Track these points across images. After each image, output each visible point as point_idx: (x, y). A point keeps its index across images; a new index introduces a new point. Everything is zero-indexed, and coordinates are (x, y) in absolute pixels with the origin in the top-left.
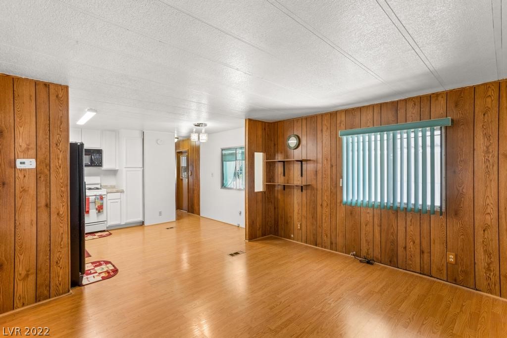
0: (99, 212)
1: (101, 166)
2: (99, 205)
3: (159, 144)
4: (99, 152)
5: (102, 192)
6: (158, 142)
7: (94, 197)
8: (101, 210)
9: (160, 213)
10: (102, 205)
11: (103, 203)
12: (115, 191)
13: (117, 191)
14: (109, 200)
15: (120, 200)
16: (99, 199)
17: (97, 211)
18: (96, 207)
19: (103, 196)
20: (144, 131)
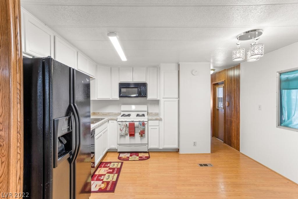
0: (142, 136)
1: (146, 97)
2: (142, 130)
3: (194, 75)
4: (144, 85)
6: (193, 73)
7: (138, 123)
9: (195, 144)
10: (144, 131)
11: (144, 129)
12: (155, 119)
13: (156, 119)
14: (150, 126)
15: (158, 127)
16: (142, 125)
17: (140, 135)
18: (140, 131)
19: (145, 123)
20: (180, 63)
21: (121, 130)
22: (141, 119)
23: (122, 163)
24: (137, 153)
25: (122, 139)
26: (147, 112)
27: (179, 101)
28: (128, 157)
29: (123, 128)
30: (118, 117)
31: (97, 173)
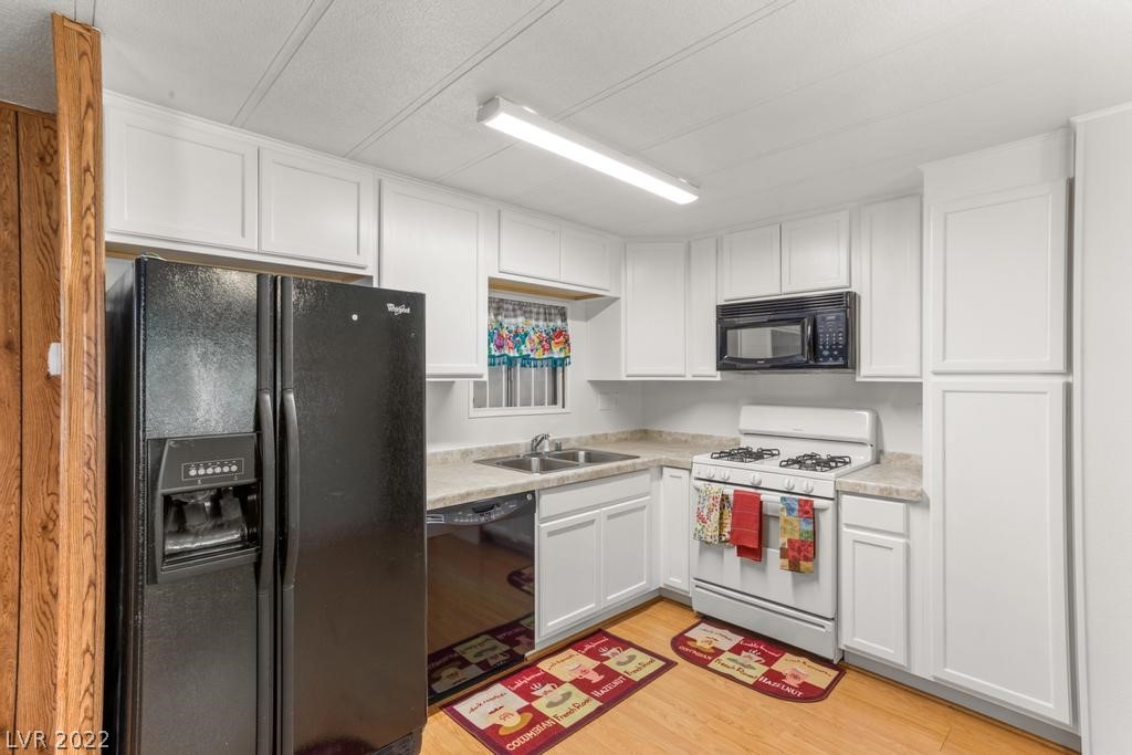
0: (794, 567)
2: (796, 537)
4: (845, 303)
5: (820, 484)
7: (777, 497)
8: (804, 565)
10: (814, 544)
11: (814, 535)
12: (876, 493)
13: (885, 494)
14: (848, 526)
15: (902, 540)
16: (796, 513)
17: (786, 562)
18: (783, 540)
19: (818, 503)
20: (1078, 120)
21: (701, 518)
22: (803, 481)
23: (669, 664)
24: (772, 647)
25: (710, 557)
26: (868, 450)
27: (1068, 389)
28: (718, 652)
29: (710, 511)
30: (696, 458)
31: (544, 666)
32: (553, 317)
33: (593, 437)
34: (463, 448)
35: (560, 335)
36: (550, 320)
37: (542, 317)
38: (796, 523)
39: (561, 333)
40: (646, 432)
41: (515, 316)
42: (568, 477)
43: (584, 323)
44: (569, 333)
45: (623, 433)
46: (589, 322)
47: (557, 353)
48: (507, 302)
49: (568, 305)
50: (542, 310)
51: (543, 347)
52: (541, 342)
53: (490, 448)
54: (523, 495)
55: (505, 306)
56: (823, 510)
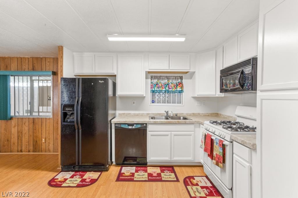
0: (217, 164)
8: (220, 164)
14: (235, 154)
16: (218, 145)
17: (215, 162)
19: (225, 143)
21: (202, 141)
23: (178, 180)
28: (196, 185)
30: (205, 122)
31: (148, 168)
32: (178, 79)
33: (193, 114)
34: (147, 112)
35: (181, 84)
36: (177, 80)
37: (174, 79)
38: (218, 148)
39: (180, 83)
40: (218, 114)
41: (165, 80)
42: (157, 122)
43: (190, 80)
44: (183, 83)
45: (207, 113)
46: (191, 80)
47: (179, 89)
48: (162, 76)
49: (183, 75)
50: (174, 77)
51: (175, 87)
52: (174, 86)
53: (155, 113)
54: (143, 124)
55: (161, 77)
56: (227, 146)
